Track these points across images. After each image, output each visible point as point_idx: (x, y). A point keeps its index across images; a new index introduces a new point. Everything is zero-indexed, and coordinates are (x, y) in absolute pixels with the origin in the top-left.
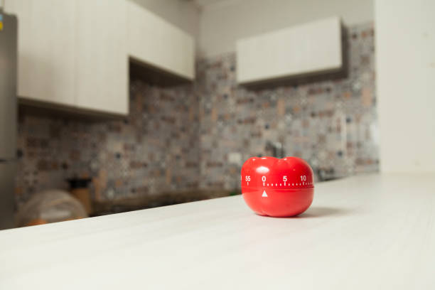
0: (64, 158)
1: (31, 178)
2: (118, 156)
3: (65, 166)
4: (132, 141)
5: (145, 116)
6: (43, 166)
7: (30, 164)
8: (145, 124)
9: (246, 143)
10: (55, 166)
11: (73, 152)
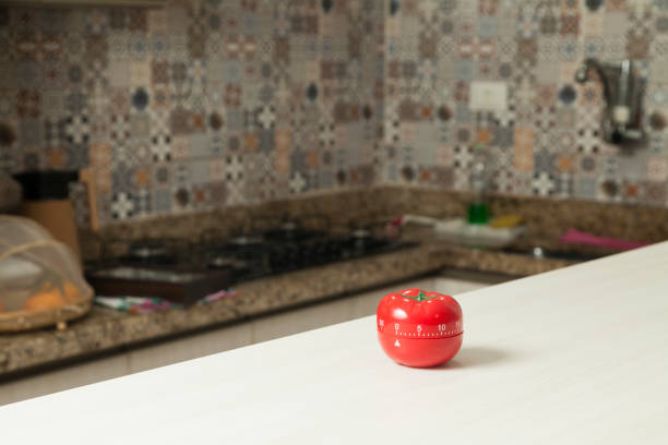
2: (141, 98)
3: (4, 136)
4: (177, 54)
9: (527, 49)
11: (23, 94)
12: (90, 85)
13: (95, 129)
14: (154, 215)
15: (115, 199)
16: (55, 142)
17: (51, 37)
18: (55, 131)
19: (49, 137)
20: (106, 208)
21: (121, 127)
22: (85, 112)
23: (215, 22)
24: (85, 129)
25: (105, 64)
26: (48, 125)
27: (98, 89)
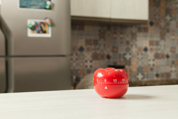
0: (108, 51)
1: (89, 64)
2: (146, 49)
3: (109, 57)
4: (156, 38)
5: (168, 18)
6: (95, 57)
7: (88, 55)
8: (168, 24)
10: (102, 57)
11: (114, 47)
12: (132, 46)
13: (133, 56)
14: (149, 79)
15: (138, 74)
16: (122, 59)
17: (122, 33)
18: (122, 56)
19: (120, 58)
20: (135, 77)
21: (140, 56)
22: (130, 52)
23: (168, 31)
24: (130, 56)
25: (136, 40)
26: (120, 55)
27: (134, 47)
